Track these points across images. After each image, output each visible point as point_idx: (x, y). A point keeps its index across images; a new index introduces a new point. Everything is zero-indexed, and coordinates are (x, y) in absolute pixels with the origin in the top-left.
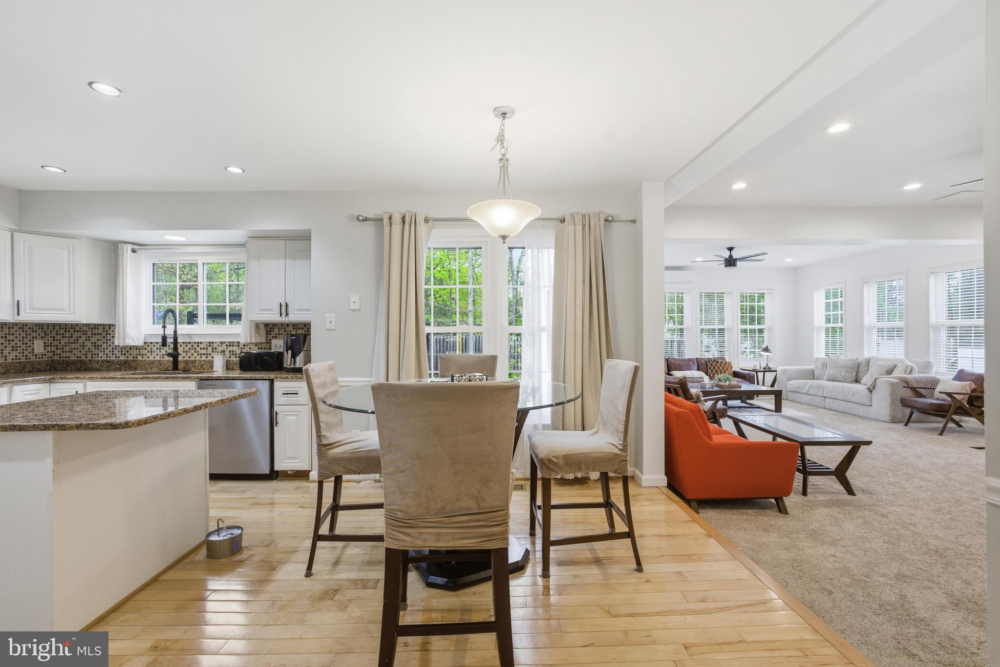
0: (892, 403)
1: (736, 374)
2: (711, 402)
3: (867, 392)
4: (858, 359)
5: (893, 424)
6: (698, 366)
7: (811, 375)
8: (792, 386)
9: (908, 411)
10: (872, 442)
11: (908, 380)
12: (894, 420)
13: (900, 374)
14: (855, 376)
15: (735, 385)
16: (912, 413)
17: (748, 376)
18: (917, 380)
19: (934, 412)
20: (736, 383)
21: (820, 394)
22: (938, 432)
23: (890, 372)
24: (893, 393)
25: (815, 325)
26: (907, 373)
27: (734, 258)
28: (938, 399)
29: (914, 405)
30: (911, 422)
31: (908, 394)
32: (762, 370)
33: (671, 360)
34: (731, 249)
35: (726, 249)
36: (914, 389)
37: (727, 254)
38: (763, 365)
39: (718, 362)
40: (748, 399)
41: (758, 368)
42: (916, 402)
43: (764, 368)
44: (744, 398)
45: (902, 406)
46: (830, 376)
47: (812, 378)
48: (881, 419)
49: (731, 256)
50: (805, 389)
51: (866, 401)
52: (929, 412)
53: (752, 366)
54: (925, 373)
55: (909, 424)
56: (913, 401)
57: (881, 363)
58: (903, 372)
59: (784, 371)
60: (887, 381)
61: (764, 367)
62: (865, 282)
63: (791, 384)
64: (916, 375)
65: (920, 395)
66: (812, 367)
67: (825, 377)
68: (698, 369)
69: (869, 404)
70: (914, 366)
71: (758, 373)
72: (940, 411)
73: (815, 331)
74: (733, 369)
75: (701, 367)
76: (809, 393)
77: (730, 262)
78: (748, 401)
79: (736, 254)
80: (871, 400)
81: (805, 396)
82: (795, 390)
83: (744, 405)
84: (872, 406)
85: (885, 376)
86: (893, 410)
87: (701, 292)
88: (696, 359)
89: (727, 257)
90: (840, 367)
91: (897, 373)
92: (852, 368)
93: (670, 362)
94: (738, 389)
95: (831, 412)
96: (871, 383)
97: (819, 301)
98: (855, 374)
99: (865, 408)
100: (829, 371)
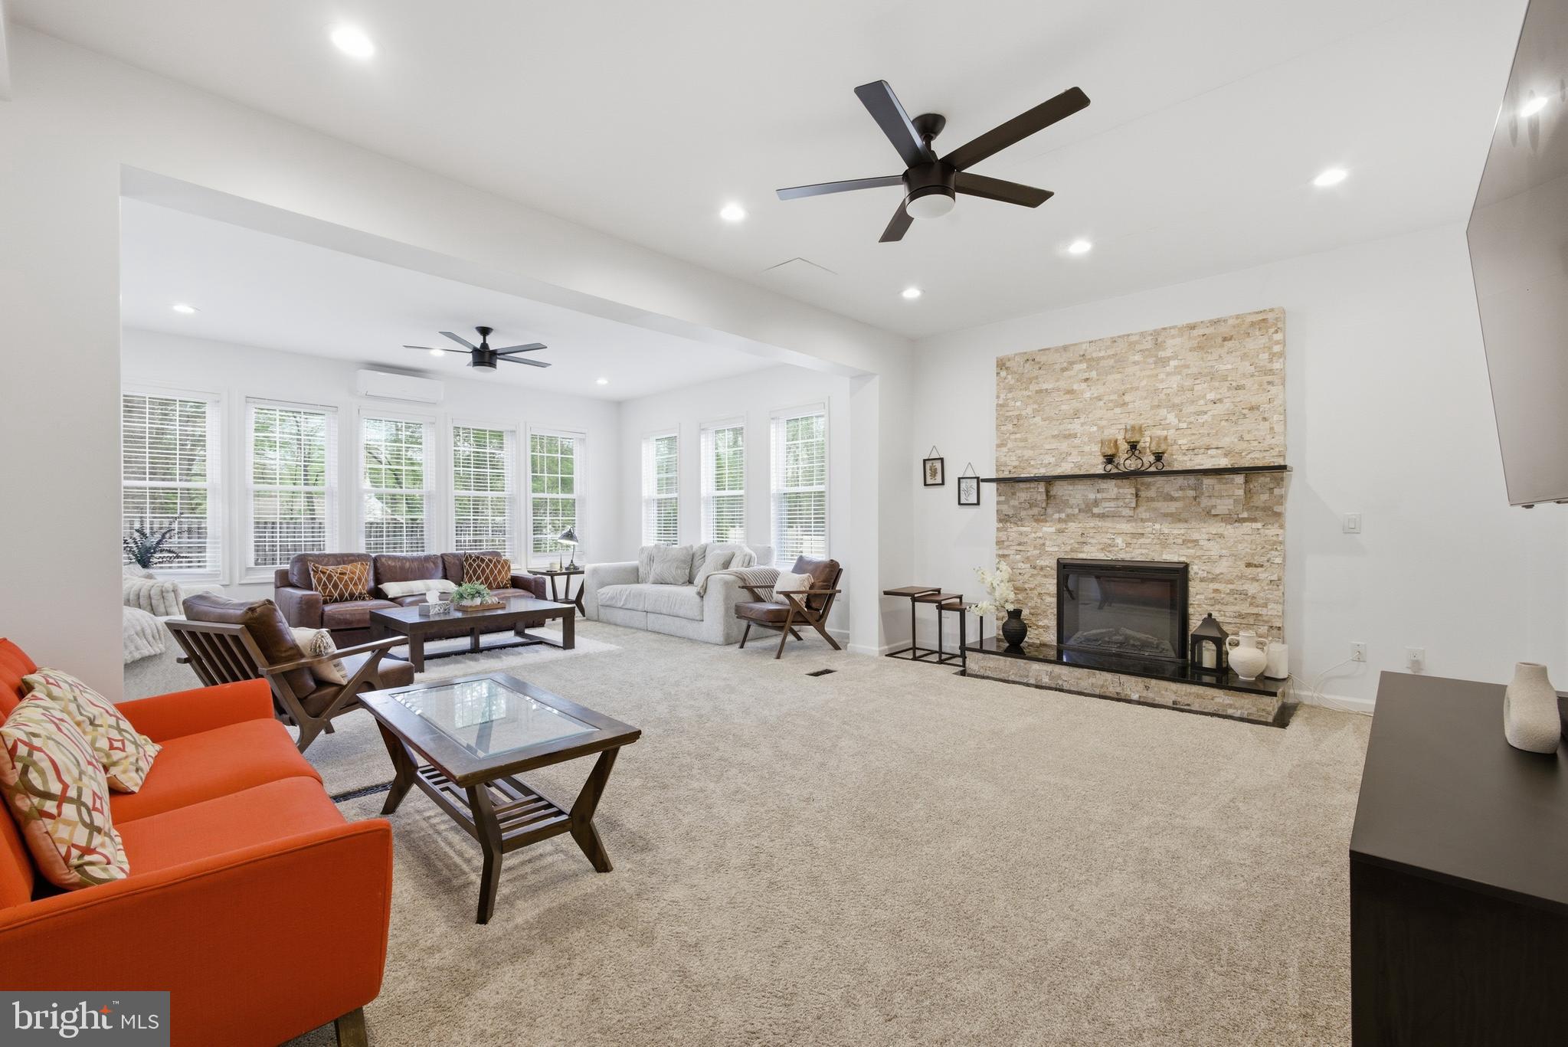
0: (727, 610)
1: (517, 583)
2: (366, 656)
3: (698, 598)
4: (692, 547)
5: (726, 647)
6: (445, 568)
7: (634, 576)
8: (604, 596)
9: (744, 623)
10: (639, 733)
11: (746, 577)
12: (728, 642)
13: (737, 567)
14: (688, 574)
15: (494, 604)
16: (749, 627)
17: (533, 584)
18: (755, 574)
19: (770, 624)
20: (495, 600)
21: (640, 608)
22: (775, 654)
23: (726, 565)
24: (727, 598)
25: (643, 495)
26: (744, 565)
27: (491, 349)
28: (777, 603)
29: (749, 615)
30: (749, 640)
31: (744, 596)
32: (564, 571)
33: (383, 560)
34: (485, 331)
35: (475, 330)
36: (750, 589)
37: (477, 341)
38: (566, 563)
39: (483, 560)
40: (528, 627)
41: (557, 568)
42: (751, 609)
43: (567, 569)
44: (520, 625)
45: (737, 617)
46: (658, 578)
47: (636, 580)
48: (714, 641)
49: (484, 345)
50: (620, 601)
51: (694, 613)
52: (765, 624)
53: (549, 566)
54: (763, 565)
55: (747, 644)
56: (748, 608)
57: (719, 552)
58: (740, 565)
59: (595, 571)
60: (720, 580)
61: (567, 566)
62: (703, 430)
63: (604, 594)
64: (756, 567)
65: (758, 599)
66: (636, 563)
67: (651, 579)
68: (445, 577)
69: (698, 618)
70: (754, 555)
71: (555, 577)
72: (778, 621)
73: (643, 504)
74: (512, 572)
75: (451, 572)
76: (626, 607)
77: (484, 357)
78: (528, 631)
79: (494, 343)
80: (703, 611)
81: (621, 613)
82: (608, 603)
83: (519, 640)
84: (703, 621)
85: (720, 572)
86: (728, 626)
87: (457, 426)
88: (442, 556)
89: (478, 346)
90: (669, 561)
91: (735, 567)
92: (684, 562)
93: (383, 564)
94: (500, 612)
95: (653, 636)
96: (701, 584)
97: (649, 457)
98: (687, 571)
99: (695, 624)
100: (657, 568)
